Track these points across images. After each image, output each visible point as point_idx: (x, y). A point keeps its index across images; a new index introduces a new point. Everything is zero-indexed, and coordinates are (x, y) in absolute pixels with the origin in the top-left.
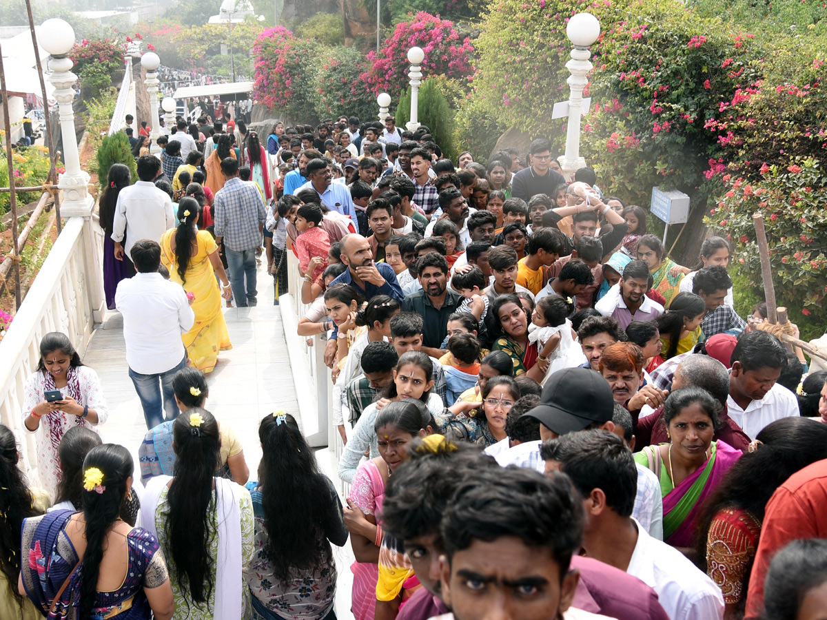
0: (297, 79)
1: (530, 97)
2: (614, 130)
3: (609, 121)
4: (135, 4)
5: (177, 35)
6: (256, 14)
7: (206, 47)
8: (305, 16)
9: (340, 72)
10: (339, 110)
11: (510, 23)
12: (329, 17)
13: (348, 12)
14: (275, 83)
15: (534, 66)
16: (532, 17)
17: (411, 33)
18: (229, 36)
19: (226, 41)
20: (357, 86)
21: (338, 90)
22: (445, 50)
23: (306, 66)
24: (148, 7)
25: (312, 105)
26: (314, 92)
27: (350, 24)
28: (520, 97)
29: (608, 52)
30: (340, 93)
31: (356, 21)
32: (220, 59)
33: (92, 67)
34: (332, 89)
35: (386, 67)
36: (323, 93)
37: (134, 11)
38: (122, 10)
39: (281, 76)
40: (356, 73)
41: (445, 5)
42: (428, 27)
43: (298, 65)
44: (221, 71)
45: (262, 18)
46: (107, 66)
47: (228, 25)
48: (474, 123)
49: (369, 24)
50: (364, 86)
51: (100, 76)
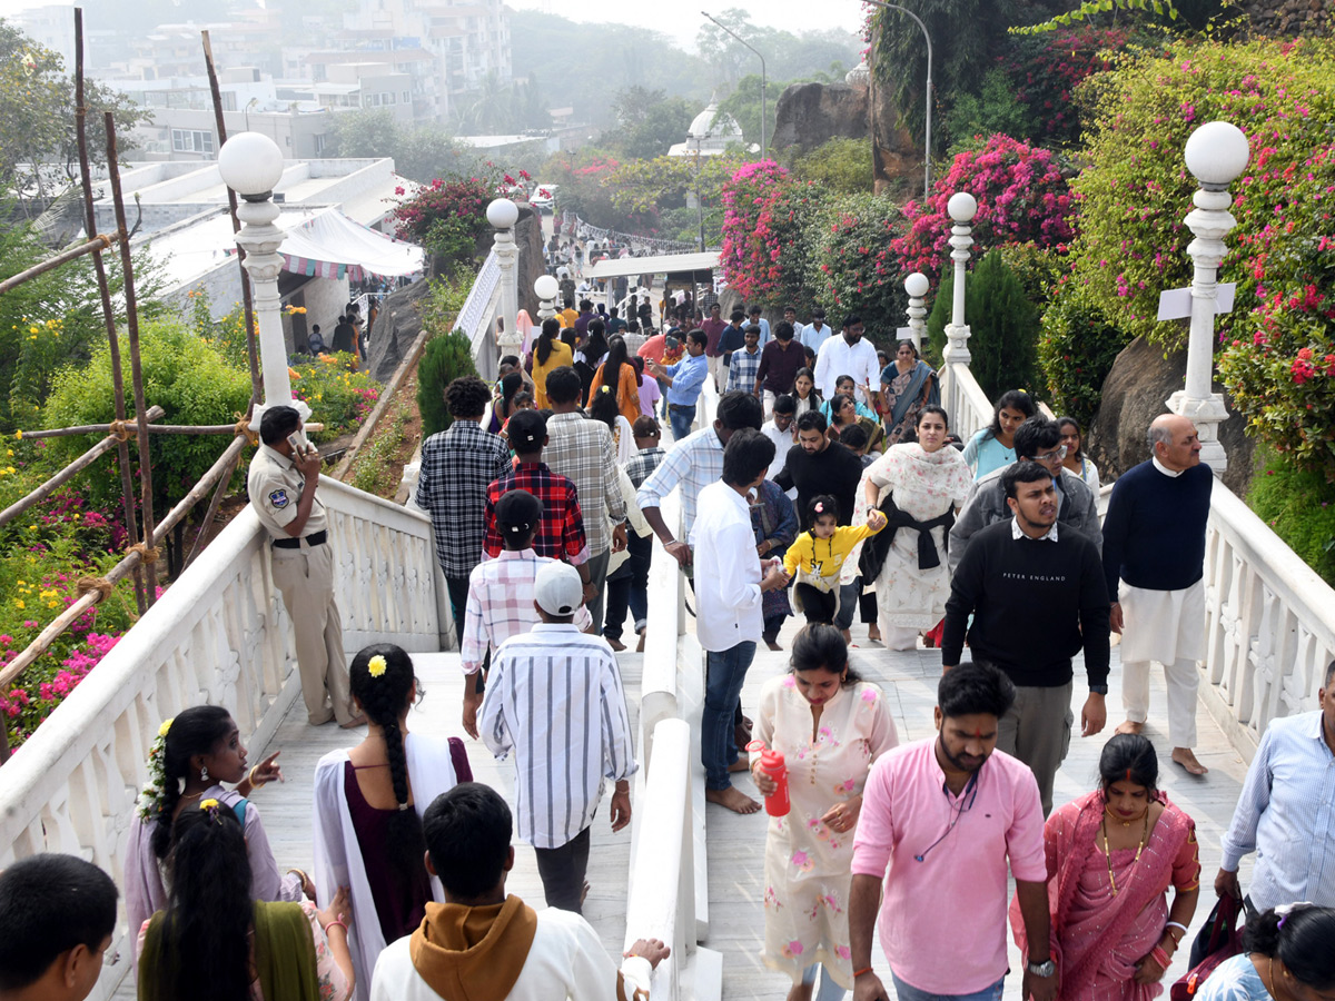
0: (790, 249)
1: (1166, 281)
2: (1307, 343)
3: (1297, 327)
4: (557, 125)
5: (613, 175)
6: (745, 140)
7: (657, 194)
8: (812, 143)
9: (858, 237)
10: (853, 301)
11: (1133, 149)
12: (851, 144)
13: (880, 136)
14: (754, 255)
15: (1172, 227)
16: (1170, 138)
17: (978, 170)
18: (696, 177)
19: (691, 184)
20: (886, 260)
21: (852, 267)
22: (1036, 200)
23: (805, 227)
24: (576, 129)
25: (812, 292)
26: (815, 270)
27: (883, 155)
28: (1146, 281)
29: (1300, 199)
30: (857, 272)
31: (893, 151)
32: (684, 215)
33: (446, 223)
34: (843, 265)
35: (934, 229)
36: (830, 272)
37: (554, 135)
38: (534, 135)
39: (764, 242)
40: (886, 238)
41: (1044, 123)
42: (1007, 160)
43: (793, 225)
44: (684, 234)
45: (755, 148)
46: (471, 223)
47: (696, 159)
48: (1075, 327)
49: (916, 156)
50: (897, 261)
51: (458, 238)
